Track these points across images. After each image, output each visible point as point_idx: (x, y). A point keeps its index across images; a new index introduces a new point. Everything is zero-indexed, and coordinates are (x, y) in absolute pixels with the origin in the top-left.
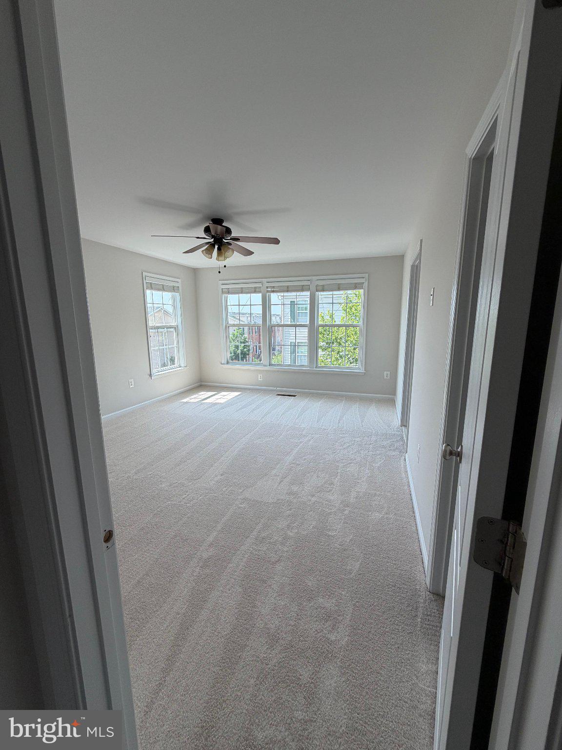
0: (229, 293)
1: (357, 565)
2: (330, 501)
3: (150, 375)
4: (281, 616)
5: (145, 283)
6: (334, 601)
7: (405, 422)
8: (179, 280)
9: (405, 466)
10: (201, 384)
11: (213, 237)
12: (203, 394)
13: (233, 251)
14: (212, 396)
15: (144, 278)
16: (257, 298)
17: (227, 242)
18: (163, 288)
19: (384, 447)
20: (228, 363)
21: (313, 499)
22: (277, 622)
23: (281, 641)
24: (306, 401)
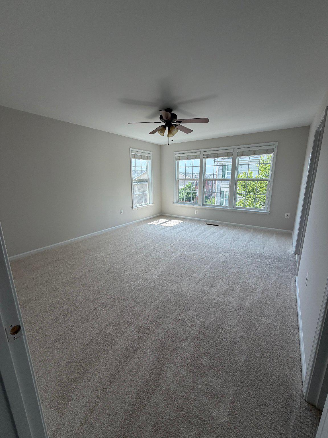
0: (180, 159)
1: (243, 358)
2: (230, 302)
3: (132, 208)
4: (180, 382)
5: (131, 155)
6: (220, 382)
7: (298, 251)
8: (151, 153)
9: (295, 286)
10: (161, 214)
11: (165, 121)
12: (161, 221)
13: (177, 129)
14: (166, 222)
15: (131, 151)
16: (197, 162)
17: (174, 125)
18: (141, 157)
19: (278, 268)
20: (177, 203)
21: (218, 299)
22: (175, 387)
23: (175, 403)
24: (225, 229)
